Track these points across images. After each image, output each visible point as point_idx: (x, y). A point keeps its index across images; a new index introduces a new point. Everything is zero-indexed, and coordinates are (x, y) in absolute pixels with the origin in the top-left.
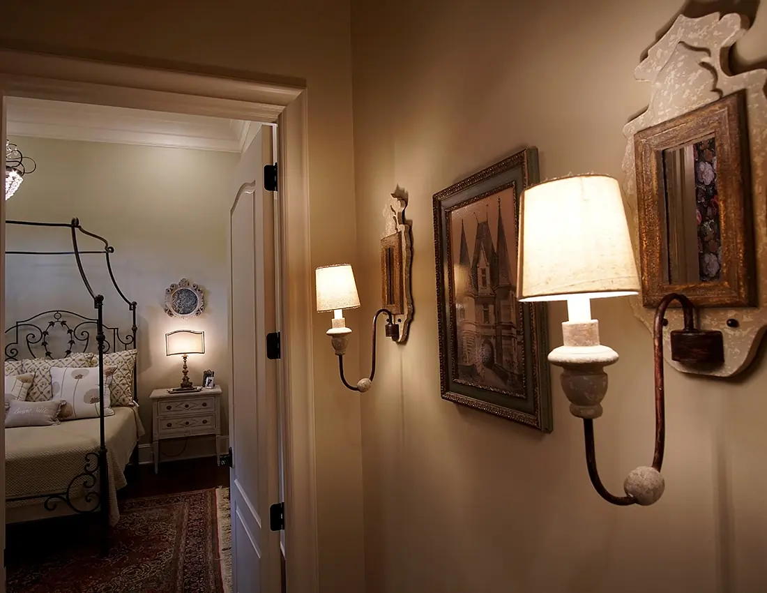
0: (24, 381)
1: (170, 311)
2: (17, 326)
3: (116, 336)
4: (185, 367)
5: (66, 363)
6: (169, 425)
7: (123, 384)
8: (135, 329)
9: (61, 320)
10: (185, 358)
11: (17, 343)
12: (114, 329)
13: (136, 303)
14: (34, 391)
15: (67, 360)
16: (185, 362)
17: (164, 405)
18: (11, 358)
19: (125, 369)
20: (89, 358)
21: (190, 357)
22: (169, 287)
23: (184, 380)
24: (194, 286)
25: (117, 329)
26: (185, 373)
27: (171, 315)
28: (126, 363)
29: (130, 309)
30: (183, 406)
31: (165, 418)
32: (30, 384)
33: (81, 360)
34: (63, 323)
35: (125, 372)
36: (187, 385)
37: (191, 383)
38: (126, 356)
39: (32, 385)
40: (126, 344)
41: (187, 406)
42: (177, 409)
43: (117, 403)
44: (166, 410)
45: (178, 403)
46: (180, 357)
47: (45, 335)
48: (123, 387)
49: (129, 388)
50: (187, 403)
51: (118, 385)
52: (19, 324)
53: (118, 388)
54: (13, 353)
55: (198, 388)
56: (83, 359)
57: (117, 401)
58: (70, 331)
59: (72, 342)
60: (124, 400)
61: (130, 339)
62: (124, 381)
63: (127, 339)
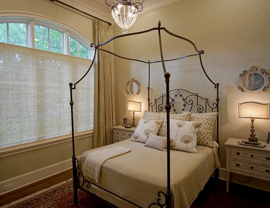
0: (158, 123)
1: (242, 88)
2: (163, 96)
3: (207, 103)
4: (253, 127)
5: (177, 117)
6: (238, 165)
7: (207, 133)
8: (218, 100)
9: (180, 94)
10: (253, 121)
11: (163, 104)
12: (206, 99)
13: (219, 84)
14: (162, 129)
15: (177, 115)
16: (253, 123)
17: (234, 151)
18: (161, 111)
19: (209, 124)
20: (189, 115)
21: (256, 121)
22: (241, 72)
23: (251, 136)
24: (262, 71)
25: (208, 99)
26: (253, 131)
27: (243, 91)
28: (210, 120)
29: (215, 88)
30: (249, 155)
31: (235, 160)
32: (161, 125)
33: (184, 116)
34: (181, 95)
35: (209, 126)
36: (253, 140)
37: (257, 139)
38: (210, 116)
39: (161, 126)
40: (212, 108)
41: (252, 156)
42: (244, 156)
43: (203, 144)
44: (236, 154)
45: (245, 152)
46: (249, 120)
47: (173, 101)
48: (207, 135)
49: (211, 136)
50: (252, 154)
51: (204, 133)
52: (163, 95)
53: (204, 135)
54: (161, 109)
55: (263, 144)
56: (186, 115)
57: (203, 142)
58: (184, 100)
59: (185, 105)
60: (207, 143)
61: (215, 105)
62: (208, 131)
63: (213, 105)
